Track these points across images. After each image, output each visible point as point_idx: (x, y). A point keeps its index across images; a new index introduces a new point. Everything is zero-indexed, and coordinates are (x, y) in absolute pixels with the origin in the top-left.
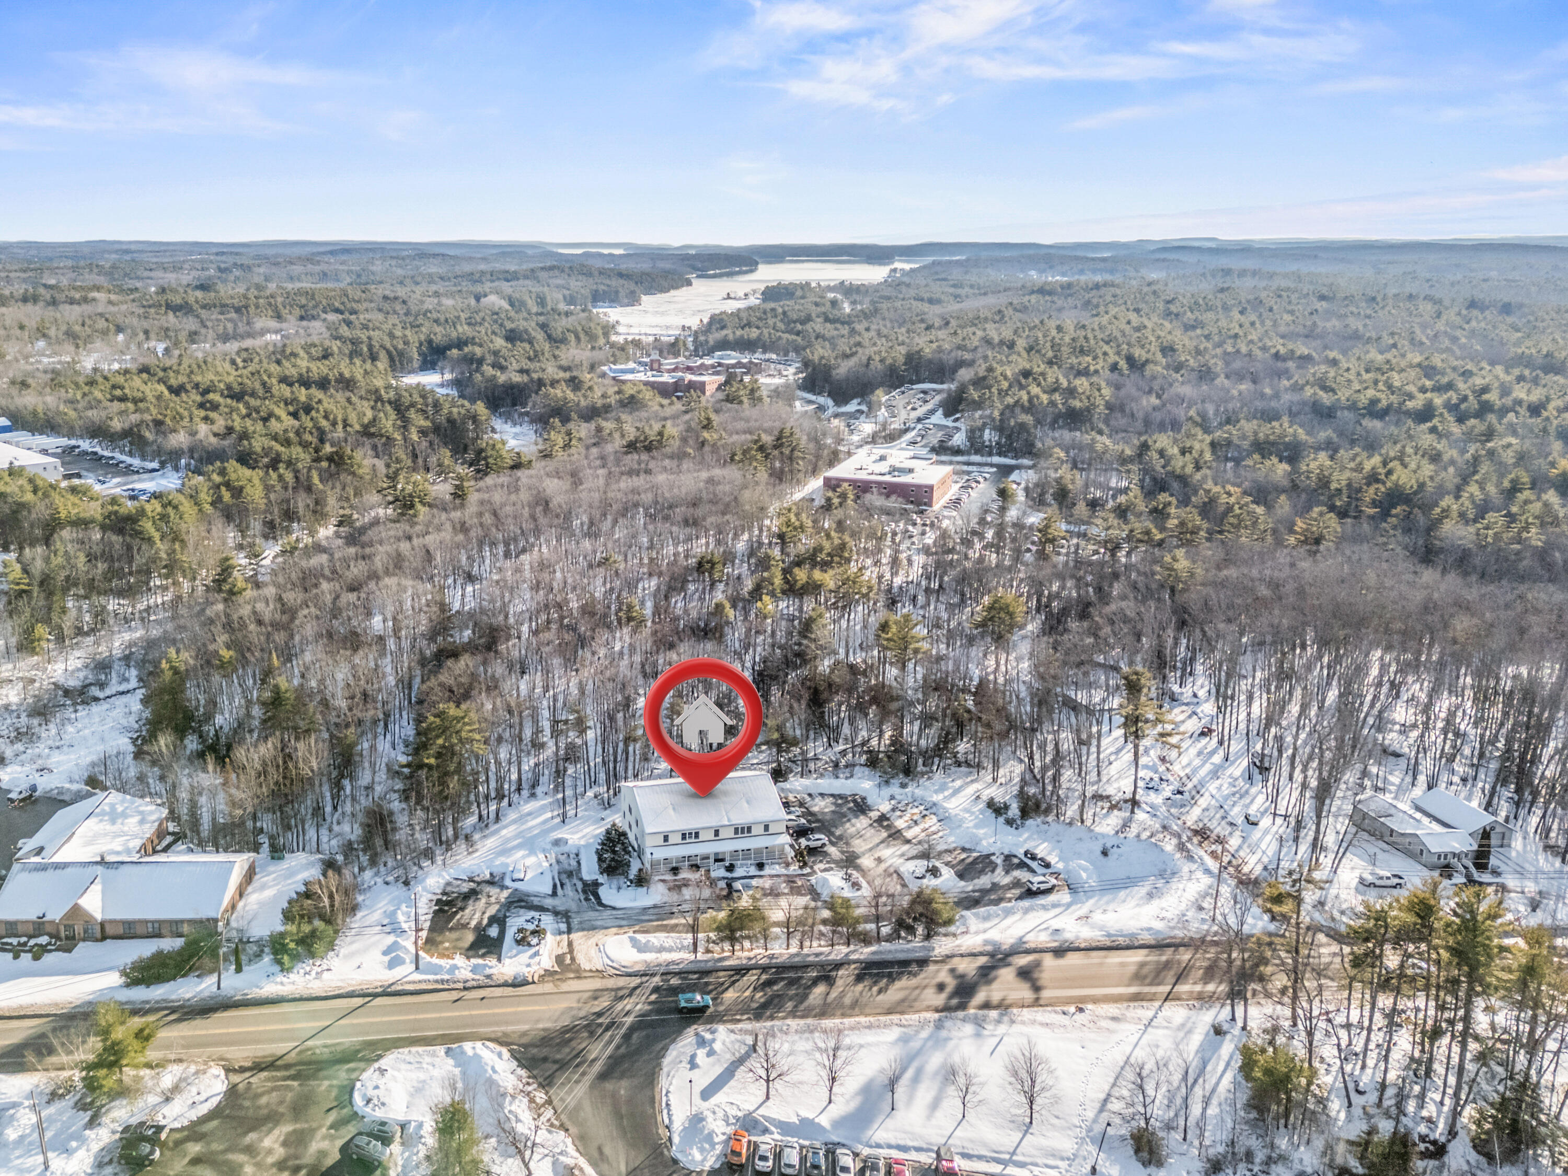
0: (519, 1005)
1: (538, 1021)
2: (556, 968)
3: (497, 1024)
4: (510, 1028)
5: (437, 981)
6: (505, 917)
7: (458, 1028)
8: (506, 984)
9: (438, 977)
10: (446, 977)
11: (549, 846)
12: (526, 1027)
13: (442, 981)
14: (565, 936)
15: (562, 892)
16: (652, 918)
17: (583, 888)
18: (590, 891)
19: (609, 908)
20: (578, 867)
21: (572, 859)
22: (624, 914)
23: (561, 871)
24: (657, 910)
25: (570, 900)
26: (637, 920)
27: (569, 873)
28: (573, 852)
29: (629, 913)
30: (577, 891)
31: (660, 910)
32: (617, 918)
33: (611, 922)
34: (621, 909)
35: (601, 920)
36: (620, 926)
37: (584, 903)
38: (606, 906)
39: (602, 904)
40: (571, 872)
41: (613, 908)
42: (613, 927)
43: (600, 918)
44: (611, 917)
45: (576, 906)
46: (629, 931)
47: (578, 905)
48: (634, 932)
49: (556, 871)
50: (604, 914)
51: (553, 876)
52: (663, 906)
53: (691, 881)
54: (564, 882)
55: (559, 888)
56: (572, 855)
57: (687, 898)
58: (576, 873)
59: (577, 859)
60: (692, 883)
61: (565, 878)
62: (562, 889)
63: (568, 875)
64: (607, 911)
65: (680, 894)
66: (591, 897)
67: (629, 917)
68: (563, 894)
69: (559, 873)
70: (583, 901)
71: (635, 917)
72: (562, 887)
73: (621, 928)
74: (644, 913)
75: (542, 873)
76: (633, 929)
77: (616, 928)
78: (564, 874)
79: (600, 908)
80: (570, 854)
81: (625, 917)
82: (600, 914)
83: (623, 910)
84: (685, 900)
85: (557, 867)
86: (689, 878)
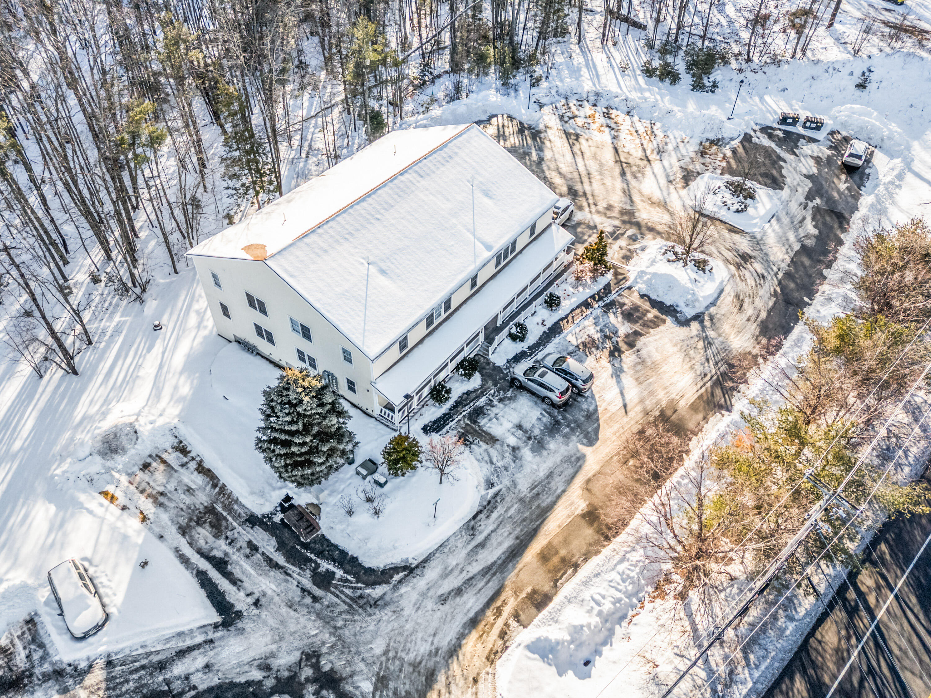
11: (96, 465)
15: (242, 594)
16: (508, 543)
17: (281, 547)
18: (305, 546)
19: (397, 577)
20: (215, 486)
21: (182, 470)
22: (445, 575)
23: (183, 521)
24: (495, 515)
25: (284, 610)
26: (486, 571)
27: (210, 518)
28: (168, 446)
29: (452, 561)
30: (276, 566)
31: (500, 509)
32: (443, 600)
33: (444, 621)
34: (425, 561)
35: (414, 631)
36: (473, 623)
37: (329, 598)
38: (384, 572)
39: (370, 571)
40: (210, 510)
41: (405, 568)
42: (462, 636)
43: (409, 626)
44: (429, 604)
45: (319, 623)
46: (506, 625)
47: (319, 616)
48: (516, 616)
49: (172, 533)
50: (404, 603)
51: (177, 550)
52: (496, 495)
53: (478, 397)
54: (218, 554)
55: (224, 584)
56: (173, 458)
57: (512, 441)
58: (225, 507)
59: (193, 465)
60: (482, 401)
61: (211, 539)
62: (235, 582)
63: (212, 525)
64: (403, 589)
65: (491, 440)
66: (325, 566)
67: (465, 576)
68: (250, 600)
69: (184, 531)
70: (318, 592)
71: (475, 568)
72: (228, 576)
73: (481, 627)
74: (480, 538)
75: (144, 564)
76: (507, 611)
77: (474, 635)
78: (199, 529)
79: (377, 592)
80: (165, 456)
81: (454, 582)
82: (398, 612)
83: (433, 563)
84: (514, 449)
85: (165, 517)
86: (468, 393)
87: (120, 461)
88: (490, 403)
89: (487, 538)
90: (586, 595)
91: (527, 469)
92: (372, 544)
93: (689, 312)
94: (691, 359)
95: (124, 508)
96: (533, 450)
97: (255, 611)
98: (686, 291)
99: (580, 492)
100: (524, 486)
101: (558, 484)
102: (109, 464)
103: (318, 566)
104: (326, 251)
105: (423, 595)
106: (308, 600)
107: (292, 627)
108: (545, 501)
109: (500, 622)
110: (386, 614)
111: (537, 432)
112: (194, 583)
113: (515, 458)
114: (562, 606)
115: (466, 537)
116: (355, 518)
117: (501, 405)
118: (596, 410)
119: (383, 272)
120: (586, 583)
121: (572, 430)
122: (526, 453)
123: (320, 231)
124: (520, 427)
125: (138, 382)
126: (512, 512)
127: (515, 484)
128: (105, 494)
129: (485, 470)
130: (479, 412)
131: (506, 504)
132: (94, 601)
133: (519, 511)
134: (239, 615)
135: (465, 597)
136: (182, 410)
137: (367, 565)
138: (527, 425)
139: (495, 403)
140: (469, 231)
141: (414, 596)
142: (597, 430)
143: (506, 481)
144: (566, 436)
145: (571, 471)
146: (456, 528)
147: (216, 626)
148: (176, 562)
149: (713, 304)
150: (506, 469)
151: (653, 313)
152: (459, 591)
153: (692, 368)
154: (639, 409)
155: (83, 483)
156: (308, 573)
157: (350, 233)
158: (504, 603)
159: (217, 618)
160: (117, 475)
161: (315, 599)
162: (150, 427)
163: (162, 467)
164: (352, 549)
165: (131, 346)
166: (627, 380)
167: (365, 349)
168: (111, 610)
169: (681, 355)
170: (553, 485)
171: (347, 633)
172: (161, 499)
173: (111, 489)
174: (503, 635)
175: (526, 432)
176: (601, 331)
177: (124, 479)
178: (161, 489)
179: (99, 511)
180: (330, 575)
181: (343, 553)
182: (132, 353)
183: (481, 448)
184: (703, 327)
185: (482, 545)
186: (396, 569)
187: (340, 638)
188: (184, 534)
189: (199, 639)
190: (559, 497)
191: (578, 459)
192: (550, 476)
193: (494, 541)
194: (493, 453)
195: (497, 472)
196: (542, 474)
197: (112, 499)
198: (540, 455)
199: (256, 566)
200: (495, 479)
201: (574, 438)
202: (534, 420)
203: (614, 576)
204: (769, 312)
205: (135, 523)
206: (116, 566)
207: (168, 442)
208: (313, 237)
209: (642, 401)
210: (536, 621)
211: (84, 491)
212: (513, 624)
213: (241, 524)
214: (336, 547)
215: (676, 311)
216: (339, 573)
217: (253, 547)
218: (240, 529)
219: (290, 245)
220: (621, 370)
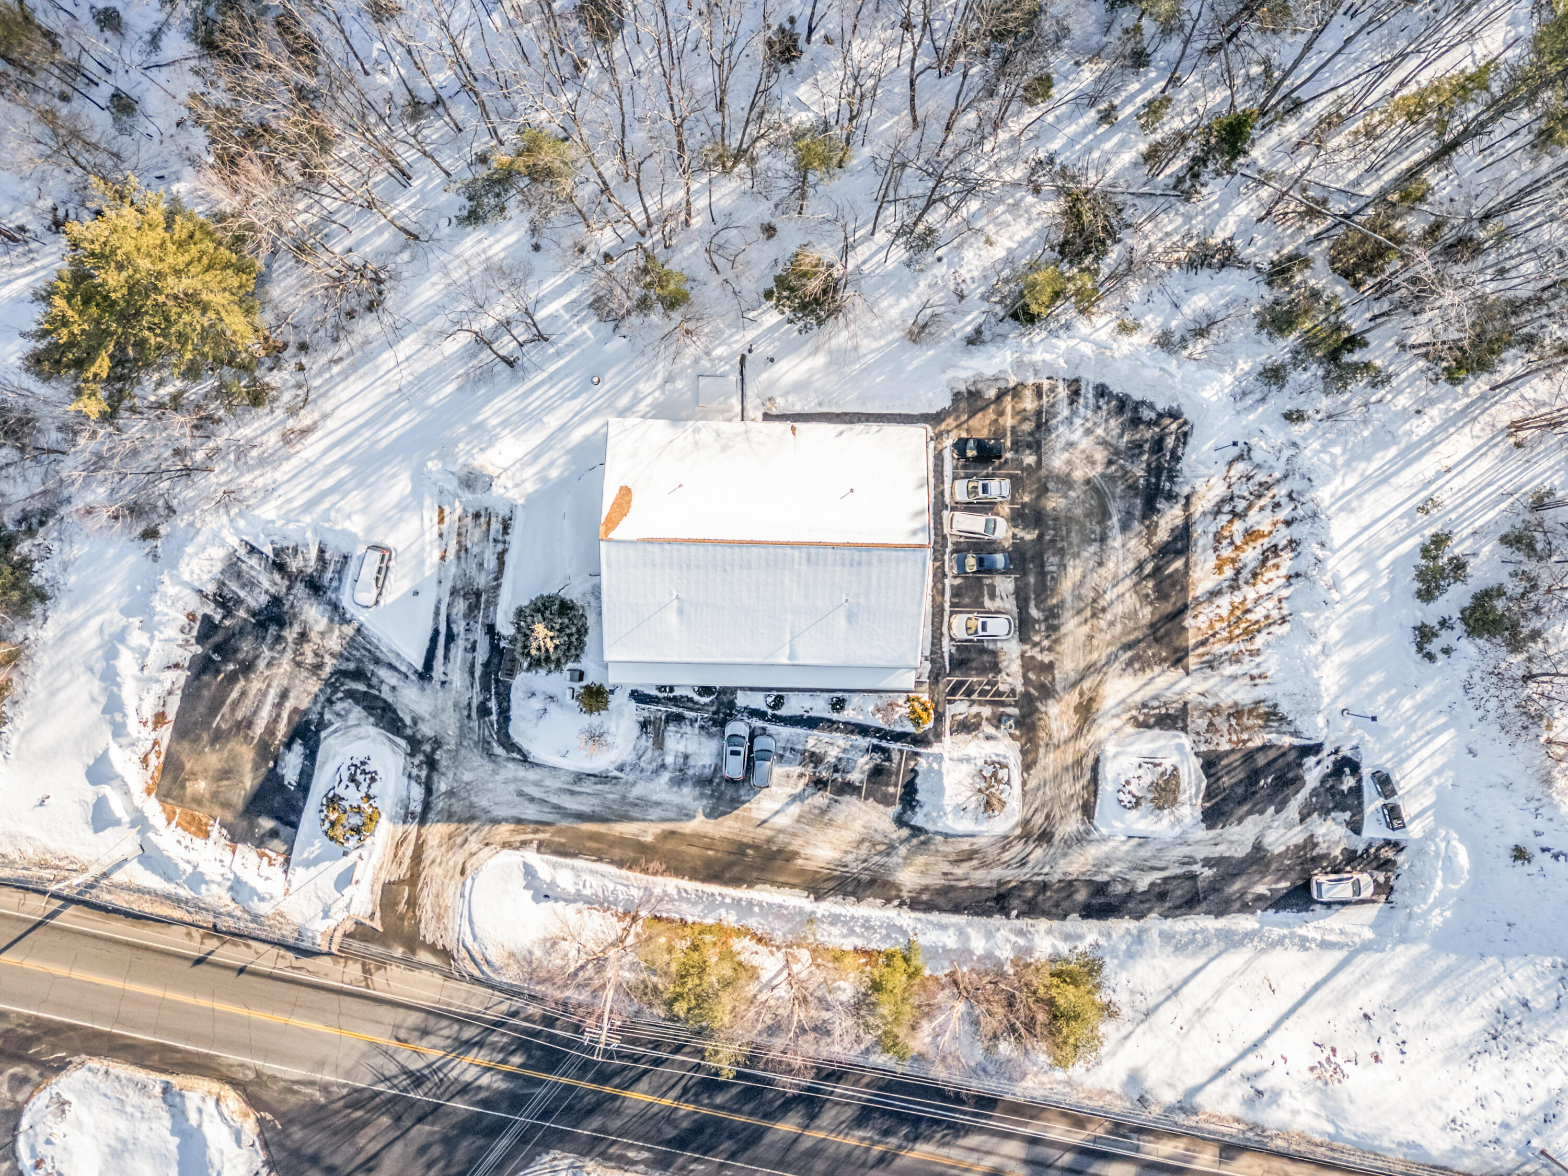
0: (294, 1007)
1: (321, 1065)
2: (377, 924)
3: (250, 1048)
4: (270, 1067)
5: (167, 897)
6: (322, 725)
7: (187, 1040)
8: (279, 944)
9: (170, 888)
10: (184, 893)
11: (452, 485)
12: (296, 1072)
13: (178, 901)
14: (413, 828)
15: (442, 669)
16: (585, 808)
17: (486, 665)
18: (497, 681)
19: (515, 755)
20: (496, 579)
21: (491, 544)
22: (537, 784)
23: (459, 586)
24: (600, 787)
25: (450, 704)
26: (557, 808)
27: (473, 600)
28: (501, 514)
29: (548, 782)
30: (472, 673)
31: (606, 788)
32: (520, 794)
33: (508, 803)
34: (537, 765)
35: (490, 791)
36: (519, 821)
37: (475, 724)
38: (513, 745)
39: (508, 736)
40: (478, 594)
41: (524, 756)
42: (506, 820)
43: (490, 785)
44: (512, 787)
45: (457, 731)
46: (531, 841)
47: (461, 728)
48: (541, 844)
49: (447, 586)
50: (502, 771)
51: (439, 602)
52: (616, 778)
53: (691, 709)
54: (455, 630)
55: (440, 652)
56: (496, 526)
57: (669, 760)
58: (487, 601)
59: (500, 547)
60: (691, 714)
61: (461, 615)
62: (446, 657)
63: (469, 607)
64: (510, 765)
65: (659, 744)
66: (493, 705)
67: (544, 796)
68: (443, 678)
69: (454, 592)
70: (474, 714)
71: (554, 799)
72: (447, 649)
73: (520, 827)
74: (576, 788)
75: (416, 593)
76: (541, 836)
77: (512, 826)
78: (461, 600)
79: (498, 750)
80: (493, 519)
81: (536, 792)
82: (495, 772)
83: (538, 770)
84: (663, 766)
85: (453, 570)
86: (690, 700)
87: (467, 496)
88: (693, 722)
89: (580, 793)
90: (585, 876)
91: (651, 786)
92: (523, 725)
93: (918, 820)
94: (857, 847)
95: (441, 535)
96: (671, 779)
97: (438, 686)
98: (940, 808)
99: (658, 831)
100: (637, 791)
101: (655, 813)
102: (460, 492)
103: (489, 700)
104: (654, 565)
105: (515, 780)
106: (466, 713)
107: (444, 718)
108: (635, 813)
109: (530, 837)
110: (489, 766)
111: (691, 772)
112: (429, 633)
113: (656, 772)
114: (567, 866)
115: (570, 779)
116: (533, 700)
117: (697, 731)
118: (744, 802)
119: (680, 611)
120: (592, 872)
121: (712, 796)
122: (666, 776)
123: (667, 547)
124: (686, 757)
125: (538, 425)
126: (610, 796)
127: (634, 784)
128: (441, 510)
129: (630, 758)
130: (679, 718)
131: (614, 789)
132: (375, 592)
133: (614, 801)
134: (431, 678)
135: (531, 806)
136: (536, 492)
137: (511, 731)
138: (691, 762)
139: (697, 725)
140: (792, 633)
141: (511, 775)
142: (724, 814)
143: (631, 778)
144: (702, 795)
145: (673, 816)
146: (572, 769)
147: (416, 671)
148: (432, 609)
149: (946, 836)
150: (642, 771)
151: (896, 790)
152: (532, 799)
153: (846, 852)
154: (769, 833)
155: (436, 490)
156: (481, 698)
157: (689, 566)
158: (544, 832)
159: (420, 668)
160: (457, 504)
161: (469, 717)
162: (502, 491)
163: (484, 527)
164: (514, 713)
165: (567, 376)
166: (795, 810)
167: (606, 652)
168: (382, 603)
169: (859, 837)
170: (651, 810)
171: (463, 752)
172: (463, 554)
173: (447, 510)
174: (524, 843)
175: (685, 764)
176: (840, 759)
177: (459, 511)
178: (469, 545)
179: (427, 524)
180: (488, 712)
181: (508, 709)
182: (561, 385)
183: (647, 742)
184: (907, 840)
185: (572, 793)
186: (520, 751)
187: (457, 751)
188: (452, 594)
189: (403, 669)
190: (644, 820)
191: (687, 815)
192: (658, 804)
193: (580, 798)
194: (649, 754)
195: (634, 767)
196: (655, 798)
197: (441, 521)
198: (671, 787)
199: (464, 660)
200: (628, 769)
201: (704, 802)
202: (700, 763)
203: (611, 886)
204: (971, 887)
205: (437, 554)
206: (405, 576)
207: (504, 512)
208: (656, 548)
209: (780, 831)
210: (546, 857)
211: (432, 497)
212: (535, 844)
213: (483, 624)
214: (509, 701)
215: (913, 808)
216: (494, 717)
217: (474, 649)
218: (479, 626)
219: (632, 542)
220: (802, 801)
